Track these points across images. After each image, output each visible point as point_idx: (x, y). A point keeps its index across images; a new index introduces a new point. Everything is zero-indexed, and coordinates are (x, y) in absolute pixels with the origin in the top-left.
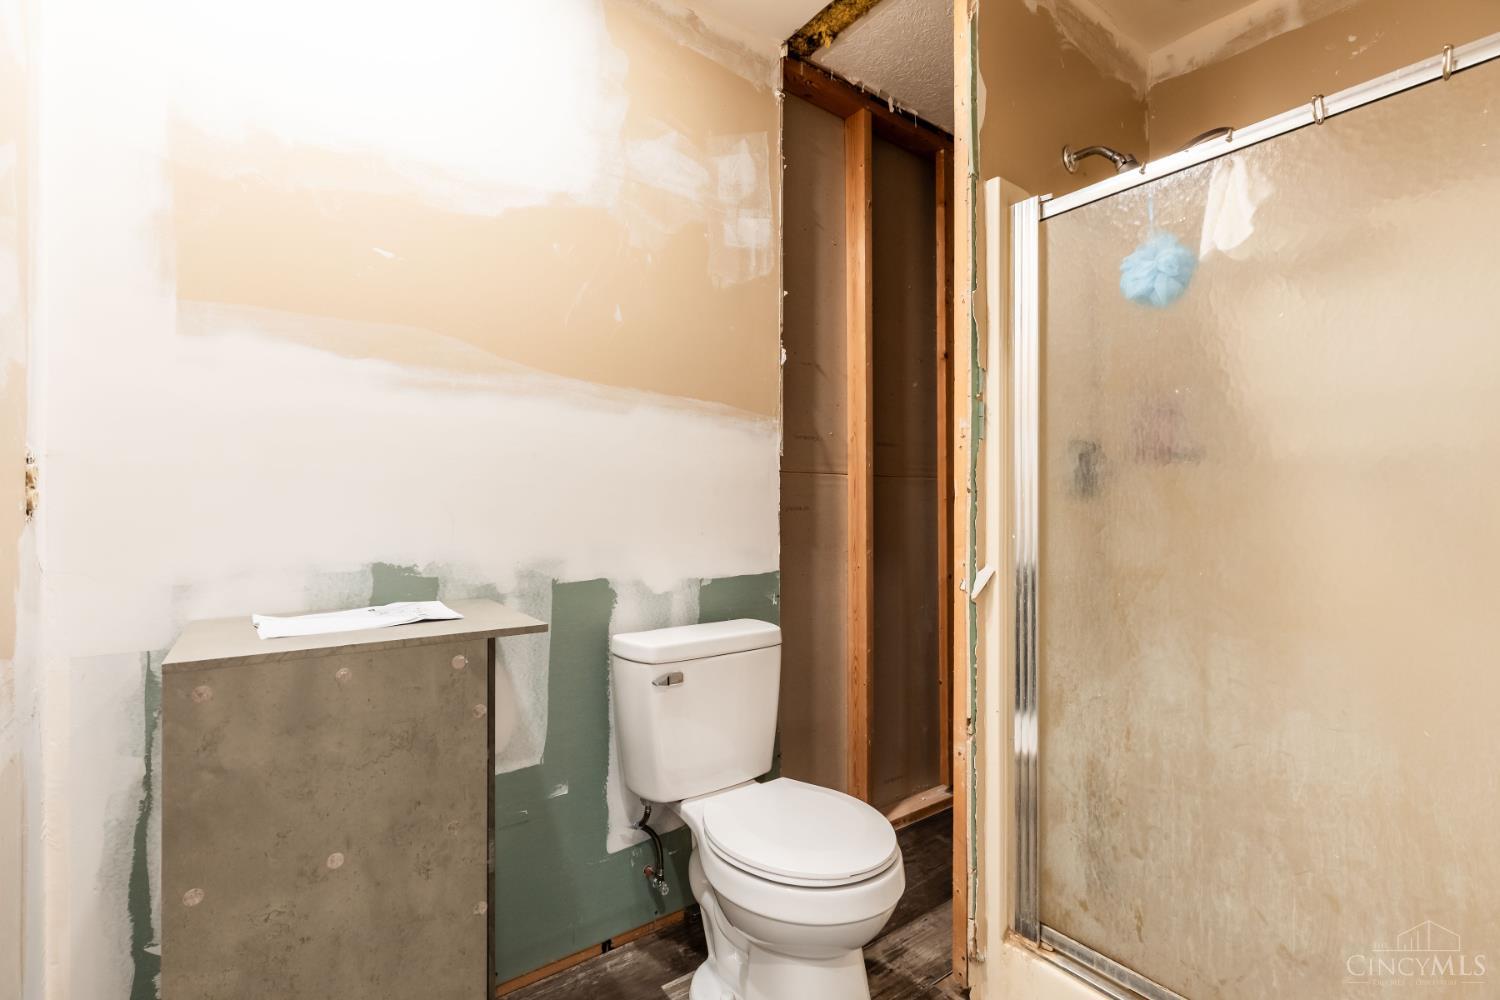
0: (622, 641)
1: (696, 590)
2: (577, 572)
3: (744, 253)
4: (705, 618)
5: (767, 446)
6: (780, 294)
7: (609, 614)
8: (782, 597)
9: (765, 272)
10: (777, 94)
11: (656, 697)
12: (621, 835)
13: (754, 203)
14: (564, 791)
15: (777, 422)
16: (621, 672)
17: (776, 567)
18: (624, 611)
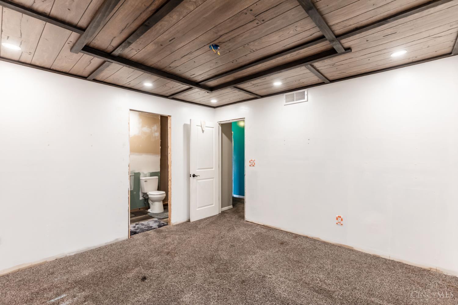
0: (141, 178)
1: (150, 174)
2: (137, 172)
3: (155, 137)
4: (151, 176)
5: (159, 157)
6: (160, 141)
7: (140, 176)
8: (160, 174)
9: (158, 138)
10: (160, 119)
11: (144, 183)
12: (141, 198)
13: (156, 131)
14: (135, 193)
15: (160, 155)
16: (141, 181)
17: (160, 171)
18: (141, 175)
